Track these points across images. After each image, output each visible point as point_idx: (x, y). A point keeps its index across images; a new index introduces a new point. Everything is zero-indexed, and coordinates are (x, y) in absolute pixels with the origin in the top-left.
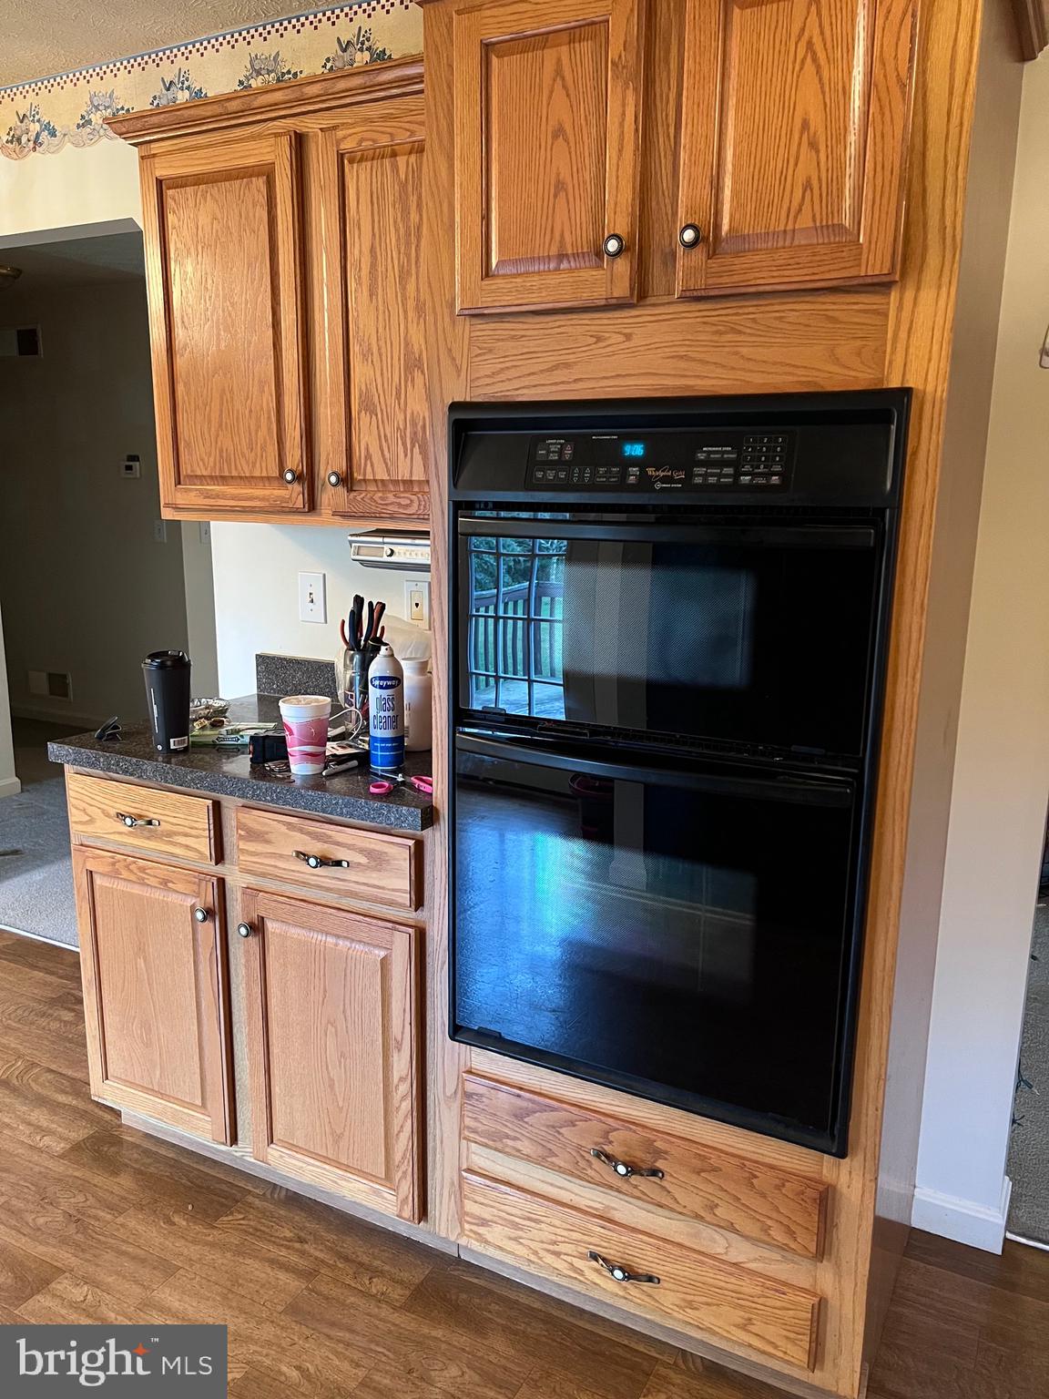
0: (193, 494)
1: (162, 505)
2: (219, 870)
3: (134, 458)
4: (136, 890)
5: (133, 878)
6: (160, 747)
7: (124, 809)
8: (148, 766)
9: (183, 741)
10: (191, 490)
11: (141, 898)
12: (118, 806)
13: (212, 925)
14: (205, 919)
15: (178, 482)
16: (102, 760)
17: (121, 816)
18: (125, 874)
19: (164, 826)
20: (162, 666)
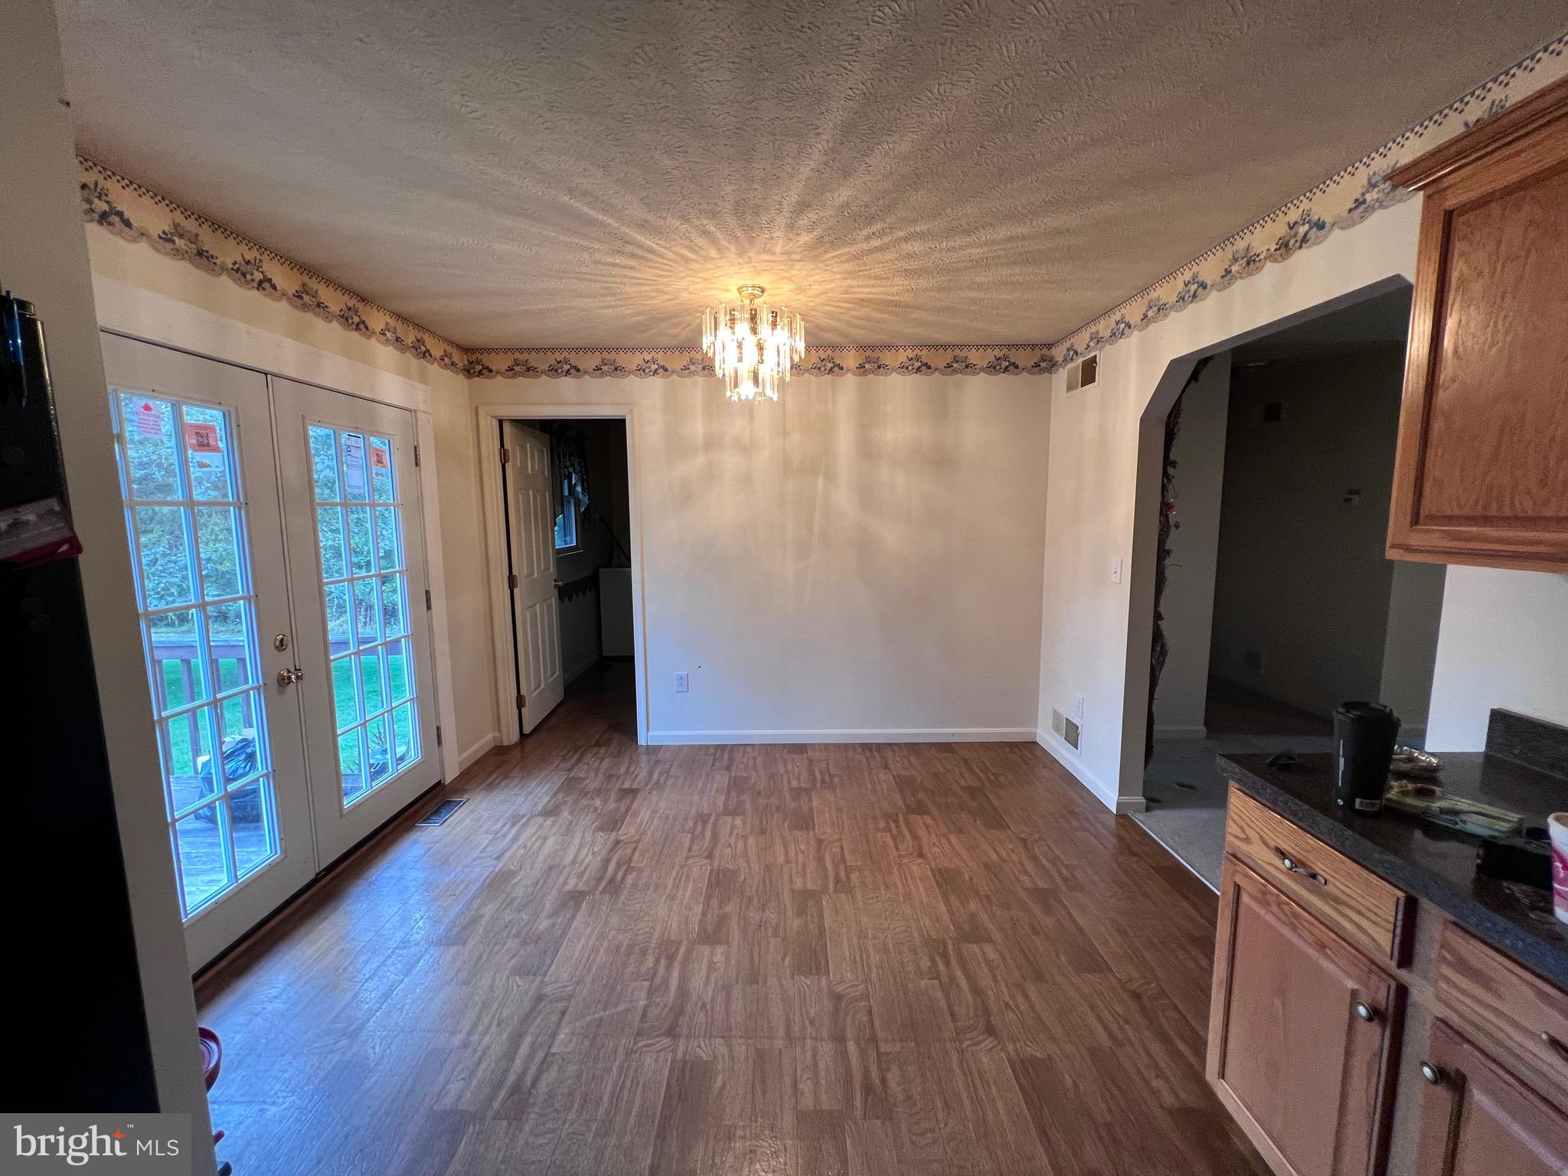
0: (1437, 535)
1: (1388, 545)
2: (1403, 974)
3: (1356, 492)
4: (1286, 932)
5: (1284, 918)
6: (1340, 802)
7: (1285, 846)
8: (1320, 818)
9: (1373, 805)
10: (1434, 531)
11: (1290, 943)
12: (1279, 841)
13: (1379, 1031)
14: (1370, 1019)
15: (1415, 520)
16: (1268, 791)
17: (1282, 854)
18: (1275, 908)
19: (1330, 888)
20: (1358, 720)
